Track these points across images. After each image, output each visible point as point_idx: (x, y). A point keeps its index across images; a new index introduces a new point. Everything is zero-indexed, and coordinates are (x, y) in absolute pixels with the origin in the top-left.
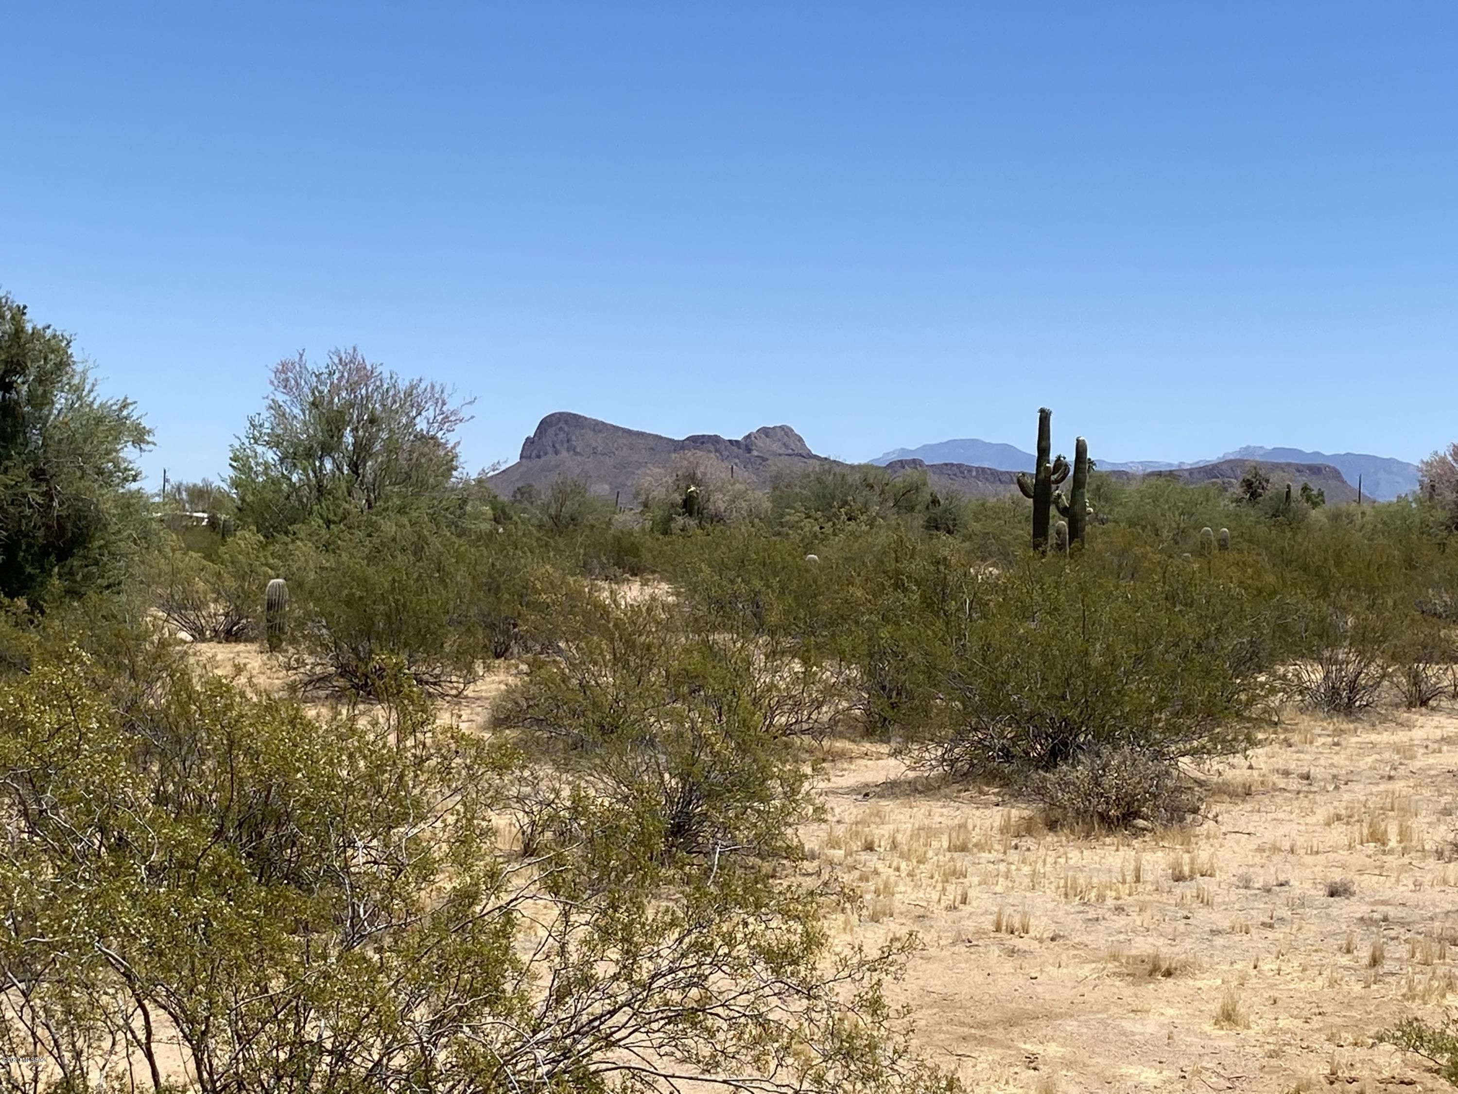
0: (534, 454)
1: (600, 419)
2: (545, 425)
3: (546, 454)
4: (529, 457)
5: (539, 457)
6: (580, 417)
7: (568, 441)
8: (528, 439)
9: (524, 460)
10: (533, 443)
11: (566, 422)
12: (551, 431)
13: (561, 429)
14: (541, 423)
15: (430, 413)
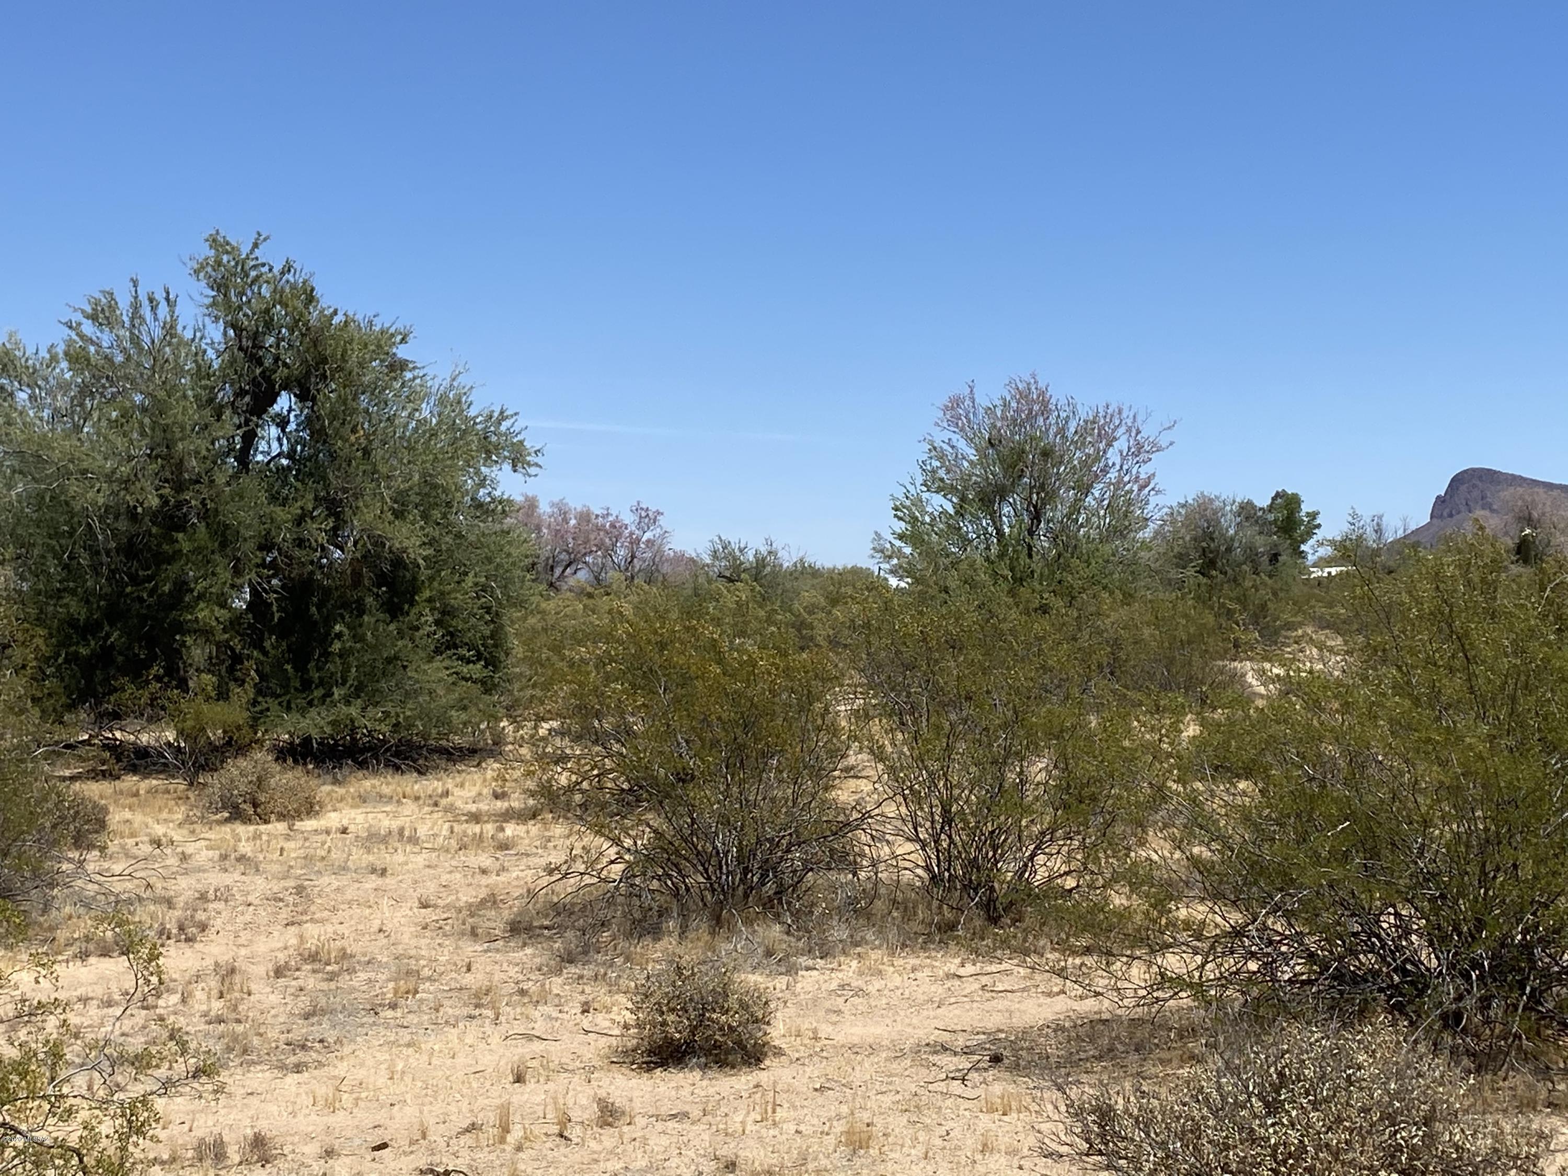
0: (1445, 514)
1: (1517, 473)
2: (1457, 481)
3: (1459, 513)
4: (1441, 517)
5: (1451, 515)
6: (1495, 472)
7: (1483, 498)
8: (1438, 497)
9: (1435, 520)
10: (1443, 502)
11: (1480, 478)
12: (1463, 488)
13: (1474, 486)
14: (1453, 480)
15: (1122, 444)
